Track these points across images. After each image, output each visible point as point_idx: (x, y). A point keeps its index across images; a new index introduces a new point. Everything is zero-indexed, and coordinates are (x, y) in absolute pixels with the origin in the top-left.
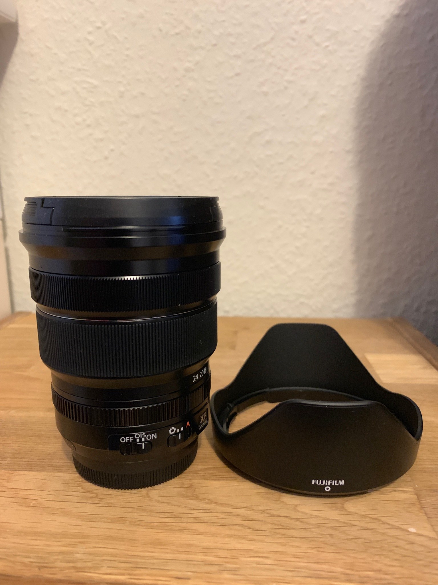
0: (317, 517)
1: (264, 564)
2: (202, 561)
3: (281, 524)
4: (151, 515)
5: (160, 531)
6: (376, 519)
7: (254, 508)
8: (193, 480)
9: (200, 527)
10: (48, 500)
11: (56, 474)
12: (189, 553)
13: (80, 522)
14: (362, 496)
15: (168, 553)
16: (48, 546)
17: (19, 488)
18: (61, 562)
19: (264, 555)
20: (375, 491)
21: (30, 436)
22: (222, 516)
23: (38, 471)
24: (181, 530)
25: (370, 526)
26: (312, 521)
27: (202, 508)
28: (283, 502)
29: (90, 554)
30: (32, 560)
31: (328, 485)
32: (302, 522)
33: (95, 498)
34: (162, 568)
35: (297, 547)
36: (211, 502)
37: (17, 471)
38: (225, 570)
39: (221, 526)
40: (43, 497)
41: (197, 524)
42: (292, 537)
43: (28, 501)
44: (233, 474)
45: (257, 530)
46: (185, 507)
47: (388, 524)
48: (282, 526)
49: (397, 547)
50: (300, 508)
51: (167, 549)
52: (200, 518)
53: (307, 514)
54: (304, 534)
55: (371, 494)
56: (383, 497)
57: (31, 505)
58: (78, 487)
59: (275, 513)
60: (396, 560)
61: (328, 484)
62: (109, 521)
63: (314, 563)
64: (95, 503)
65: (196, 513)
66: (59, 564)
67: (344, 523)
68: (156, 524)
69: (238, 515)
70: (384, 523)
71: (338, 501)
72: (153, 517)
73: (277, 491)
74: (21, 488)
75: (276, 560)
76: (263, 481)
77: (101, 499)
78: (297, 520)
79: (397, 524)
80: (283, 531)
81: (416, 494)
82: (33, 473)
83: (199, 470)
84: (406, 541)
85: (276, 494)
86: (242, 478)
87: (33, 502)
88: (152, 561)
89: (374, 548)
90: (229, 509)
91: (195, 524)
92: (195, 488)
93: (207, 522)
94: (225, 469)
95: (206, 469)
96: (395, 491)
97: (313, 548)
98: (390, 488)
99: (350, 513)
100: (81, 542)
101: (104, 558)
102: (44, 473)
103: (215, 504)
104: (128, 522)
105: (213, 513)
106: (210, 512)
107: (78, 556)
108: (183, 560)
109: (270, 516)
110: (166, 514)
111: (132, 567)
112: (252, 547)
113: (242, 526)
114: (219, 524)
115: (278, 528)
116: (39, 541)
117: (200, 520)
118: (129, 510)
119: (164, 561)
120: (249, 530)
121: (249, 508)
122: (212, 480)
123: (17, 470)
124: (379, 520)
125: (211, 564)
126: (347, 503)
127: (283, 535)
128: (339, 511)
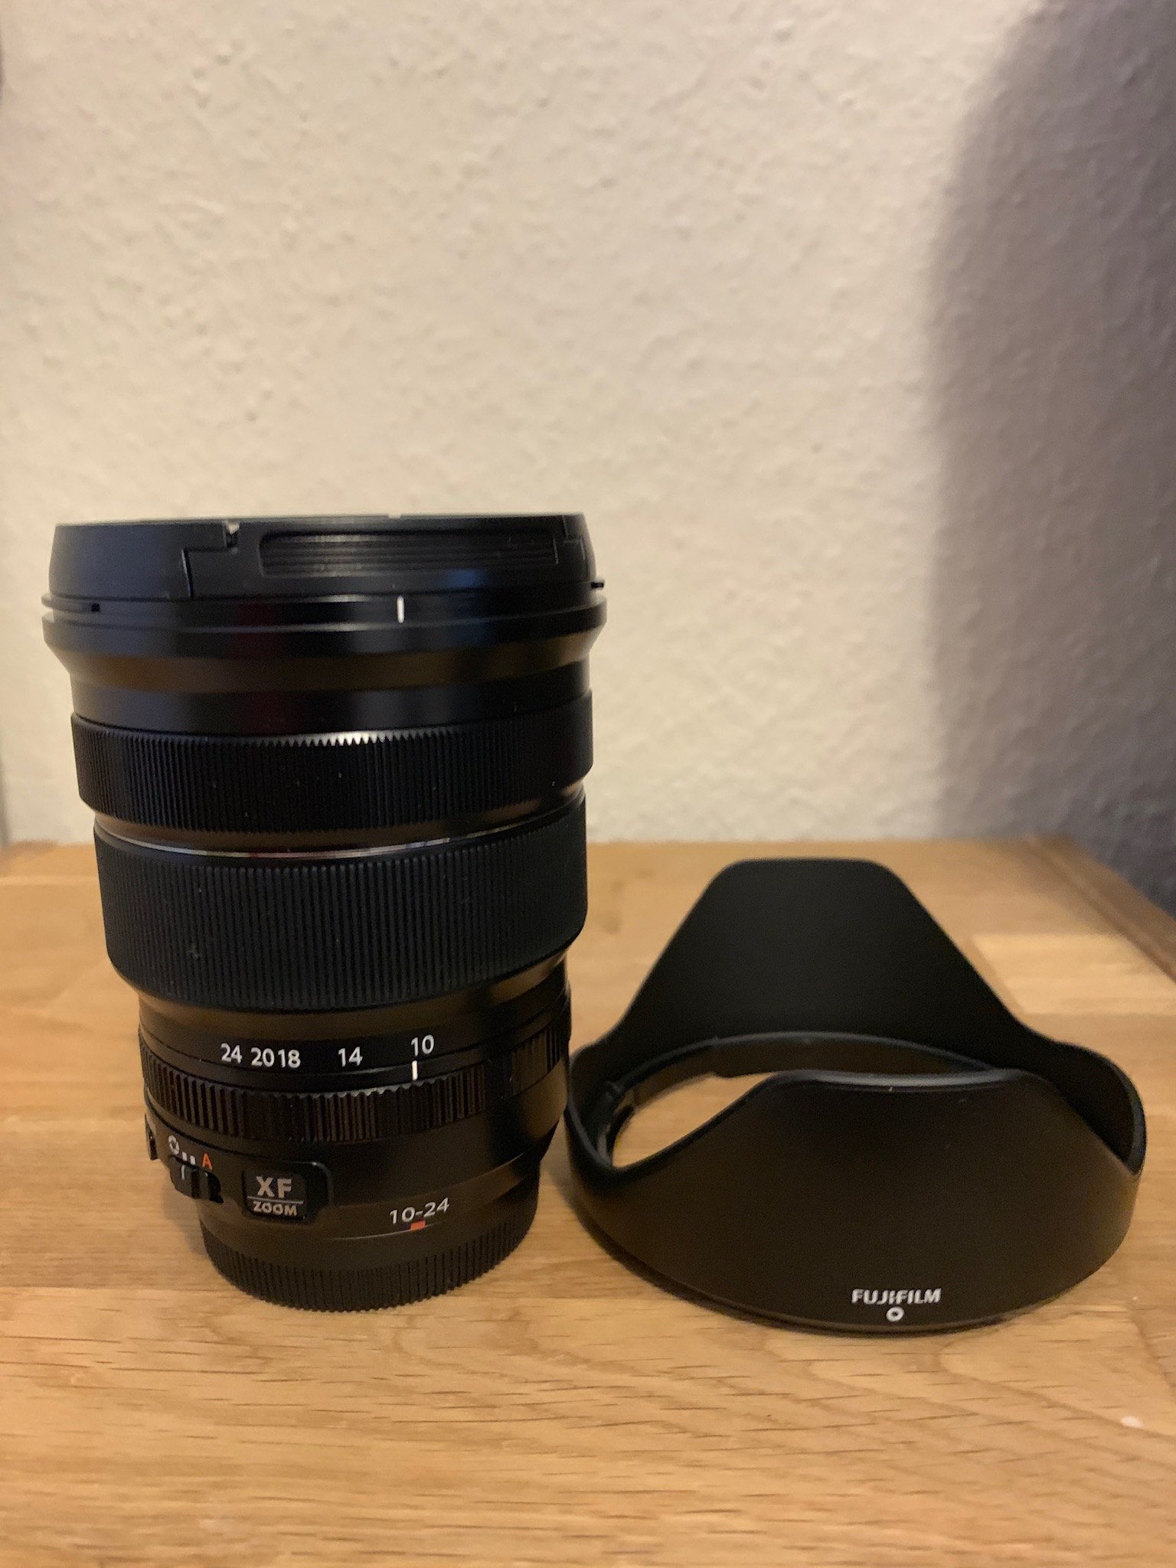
0: (870, 1392)
1: (727, 1532)
2: (556, 1529)
3: (769, 1416)
4: (410, 1402)
5: (436, 1446)
6: (1029, 1394)
7: (696, 1373)
8: (521, 1300)
9: (547, 1431)
10: (117, 1366)
11: (139, 1292)
12: (520, 1506)
13: (209, 1429)
14: (986, 1329)
15: (460, 1508)
16: (124, 1498)
17: (37, 1336)
18: (162, 1543)
19: (728, 1506)
20: (1024, 1316)
21: (63, 1188)
22: (607, 1398)
23: (88, 1286)
24: (495, 1442)
25: (1013, 1414)
26: (855, 1405)
27: (548, 1379)
28: (770, 1353)
29: (244, 1518)
30: (78, 1540)
31: (895, 1305)
32: (826, 1408)
33: (250, 1357)
34: (444, 1551)
35: (819, 1479)
36: (573, 1359)
37: (30, 1288)
38: (621, 1553)
39: (603, 1428)
40: (105, 1360)
41: (537, 1423)
42: (804, 1452)
43: (64, 1372)
44: (631, 1280)
45: (706, 1436)
46: (502, 1376)
47: (1064, 1407)
48: (771, 1420)
49: (1092, 1470)
50: (818, 1369)
51: (460, 1496)
52: (544, 1406)
53: (839, 1384)
54: (834, 1442)
55: (1014, 1324)
56: (1046, 1331)
57: (73, 1381)
58: (202, 1327)
59: (751, 1384)
60: (1093, 1507)
61: (895, 1302)
62: (293, 1422)
63: (868, 1523)
64: (250, 1373)
65: (534, 1393)
66: (156, 1550)
67: (942, 1406)
68: (423, 1427)
69: (650, 1396)
70: (1052, 1405)
71: (924, 1345)
72: (414, 1407)
73: (756, 1323)
74: (41, 1336)
75: (760, 1519)
76: (715, 1297)
77: (267, 1360)
78: (814, 1402)
79: (1086, 1406)
80: (775, 1437)
81: (1135, 1321)
82: (72, 1292)
83: (535, 1271)
84: (1116, 1453)
85: (751, 1332)
86: (657, 1289)
87: (77, 1375)
88: (417, 1533)
89: (1031, 1475)
90: (624, 1379)
91: (532, 1422)
92: (528, 1323)
93: (564, 1417)
94: (606, 1265)
95: (557, 1267)
96: (1077, 1313)
97: (863, 1482)
98: (1063, 1307)
99: (956, 1380)
100: (216, 1486)
101: (282, 1528)
102: (106, 1291)
103: (584, 1366)
104: (344, 1424)
105: (581, 1391)
106: (572, 1387)
107: (208, 1524)
108: (505, 1528)
109: (737, 1395)
110: (451, 1397)
111: (363, 1552)
112: (695, 1485)
113: (665, 1425)
114: (599, 1422)
115: (761, 1427)
116: (96, 1486)
117: (546, 1411)
118: (348, 1389)
119: (449, 1530)
120: (682, 1434)
121: (679, 1373)
122: (573, 1297)
123: (29, 1285)
124: (1041, 1398)
125: (582, 1537)
126: (946, 1350)
127: (779, 1446)
128: (926, 1375)
